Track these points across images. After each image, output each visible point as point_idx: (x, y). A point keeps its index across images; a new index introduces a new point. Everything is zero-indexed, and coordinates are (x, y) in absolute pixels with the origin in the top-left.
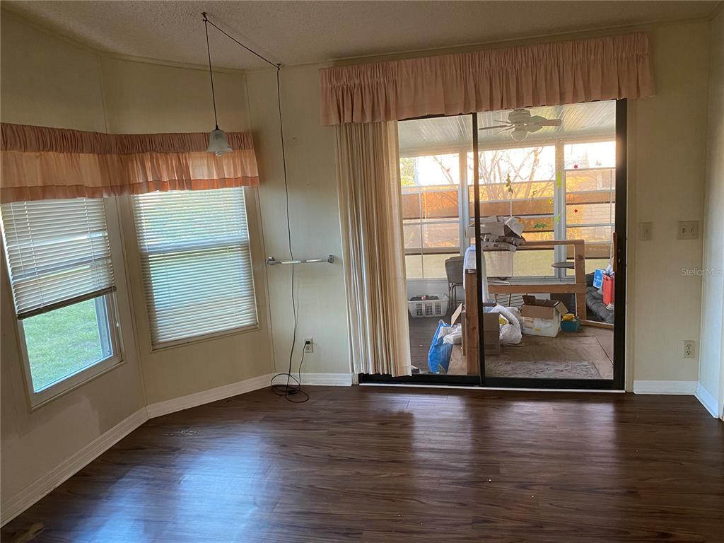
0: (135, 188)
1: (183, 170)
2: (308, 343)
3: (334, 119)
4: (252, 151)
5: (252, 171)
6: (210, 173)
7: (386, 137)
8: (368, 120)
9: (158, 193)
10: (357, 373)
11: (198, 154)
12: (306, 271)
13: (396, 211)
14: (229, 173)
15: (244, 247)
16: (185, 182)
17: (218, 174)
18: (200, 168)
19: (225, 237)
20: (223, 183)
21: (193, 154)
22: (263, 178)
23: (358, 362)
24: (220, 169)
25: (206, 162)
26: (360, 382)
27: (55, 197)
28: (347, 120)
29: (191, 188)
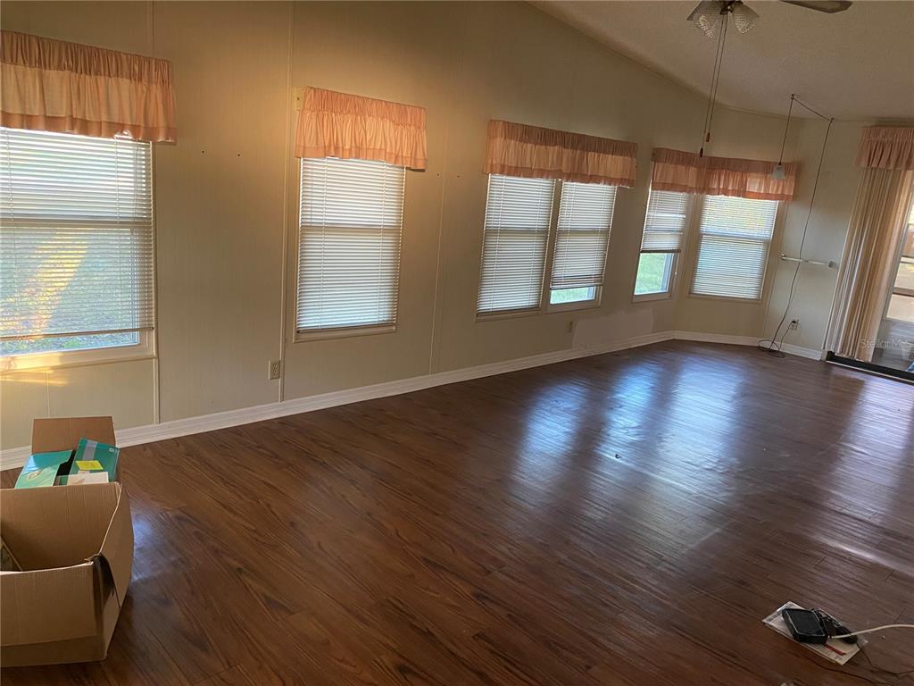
0: (710, 191)
1: (743, 185)
2: (794, 322)
3: (864, 164)
4: (793, 177)
5: (789, 191)
6: (760, 188)
7: (903, 180)
8: (891, 167)
9: (723, 196)
10: (826, 350)
11: (755, 175)
12: (808, 269)
13: (893, 245)
14: (773, 189)
15: (766, 243)
16: (742, 192)
17: (765, 190)
18: (754, 185)
19: (755, 233)
20: (767, 196)
21: (752, 174)
22: (795, 197)
23: (830, 342)
24: (767, 186)
25: (758, 181)
26: (827, 359)
27: (675, 191)
28: (874, 165)
29: (744, 197)
